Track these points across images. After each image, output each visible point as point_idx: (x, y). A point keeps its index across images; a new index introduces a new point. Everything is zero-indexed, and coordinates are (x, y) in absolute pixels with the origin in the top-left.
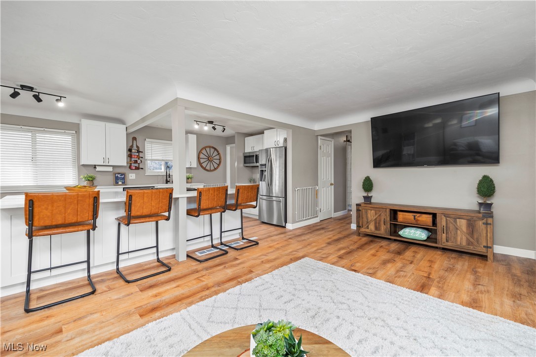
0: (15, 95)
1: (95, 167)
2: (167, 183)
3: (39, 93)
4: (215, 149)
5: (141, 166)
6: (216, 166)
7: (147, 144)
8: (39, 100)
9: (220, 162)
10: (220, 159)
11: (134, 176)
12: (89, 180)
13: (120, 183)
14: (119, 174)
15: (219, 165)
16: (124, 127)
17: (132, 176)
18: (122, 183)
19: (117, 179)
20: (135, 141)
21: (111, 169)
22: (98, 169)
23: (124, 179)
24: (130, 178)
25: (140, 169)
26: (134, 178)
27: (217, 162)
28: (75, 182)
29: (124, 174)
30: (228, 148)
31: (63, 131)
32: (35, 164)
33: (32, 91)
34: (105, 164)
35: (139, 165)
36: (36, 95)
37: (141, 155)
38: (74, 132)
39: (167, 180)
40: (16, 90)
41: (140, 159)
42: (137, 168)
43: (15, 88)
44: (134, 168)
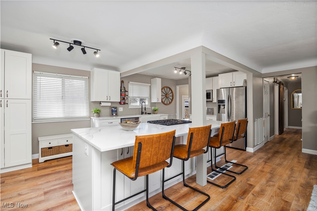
0: (70, 49)
1: (100, 103)
2: (142, 114)
3: (84, 47)
4: (170, 89)
5: (126, 102)
6: (170, 101)
7: (130, 85)
8: (84, 52)
9: (173, 98)
10: (173, 96)
11: (122, 109)
12: (97, 113)
13: (114, 114)
14: (113, 108)
15: (172, 100)
16: (119, 73)
17: (121, 109)
18: (116, 114)
19: (112, 111)
20: (123, 83)
21: (109, 104)
22: (103, 104)
23: (116, 111)
24: (120, 111)
25: (126, 104)
26: (122, 111)
27: (171, 98)
28: (87, 114)
29: (116, 108)
30: (178, 87)
31: (81, 77)
32: (64, 101)
33: (80, 45)
34: (107, 101)
35: (125, 101)
36: (83, 48)
37: (126, 93)
38: (87, 78)
39: (142, 112)
40: (71, 45)
41: (126, 96)
42: (124, 103)
43: (70, 43)
44: (123, 103)
